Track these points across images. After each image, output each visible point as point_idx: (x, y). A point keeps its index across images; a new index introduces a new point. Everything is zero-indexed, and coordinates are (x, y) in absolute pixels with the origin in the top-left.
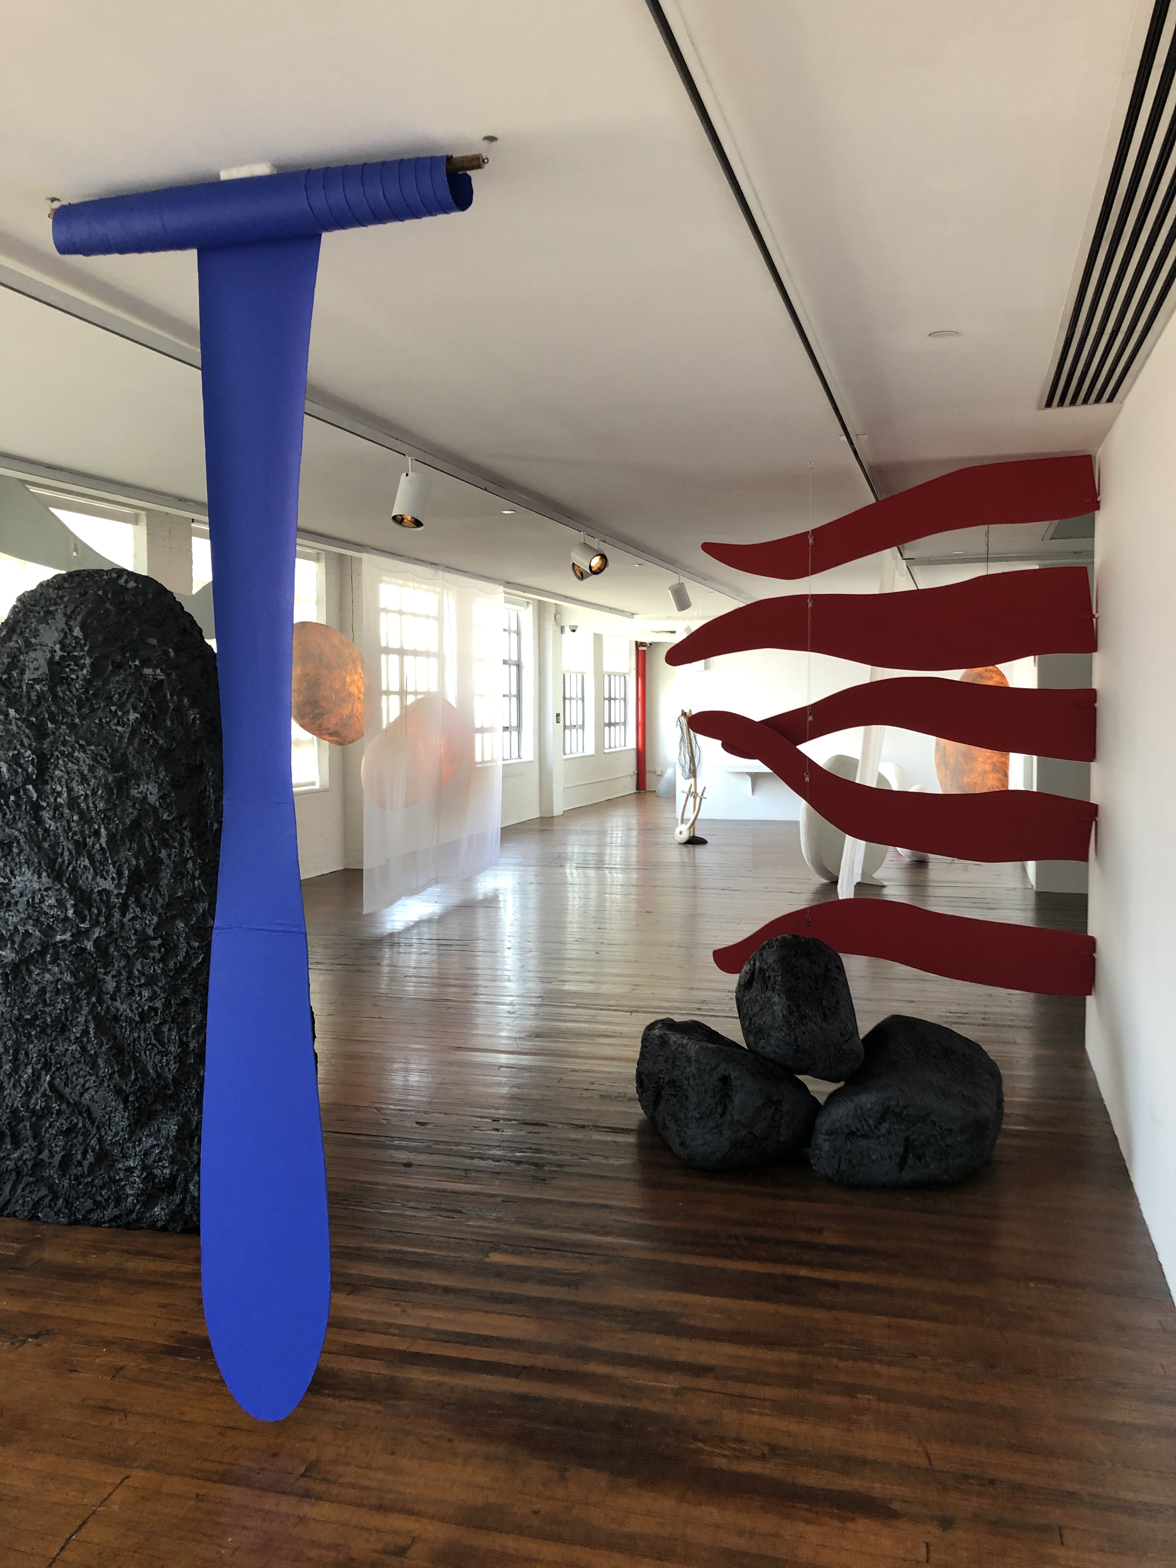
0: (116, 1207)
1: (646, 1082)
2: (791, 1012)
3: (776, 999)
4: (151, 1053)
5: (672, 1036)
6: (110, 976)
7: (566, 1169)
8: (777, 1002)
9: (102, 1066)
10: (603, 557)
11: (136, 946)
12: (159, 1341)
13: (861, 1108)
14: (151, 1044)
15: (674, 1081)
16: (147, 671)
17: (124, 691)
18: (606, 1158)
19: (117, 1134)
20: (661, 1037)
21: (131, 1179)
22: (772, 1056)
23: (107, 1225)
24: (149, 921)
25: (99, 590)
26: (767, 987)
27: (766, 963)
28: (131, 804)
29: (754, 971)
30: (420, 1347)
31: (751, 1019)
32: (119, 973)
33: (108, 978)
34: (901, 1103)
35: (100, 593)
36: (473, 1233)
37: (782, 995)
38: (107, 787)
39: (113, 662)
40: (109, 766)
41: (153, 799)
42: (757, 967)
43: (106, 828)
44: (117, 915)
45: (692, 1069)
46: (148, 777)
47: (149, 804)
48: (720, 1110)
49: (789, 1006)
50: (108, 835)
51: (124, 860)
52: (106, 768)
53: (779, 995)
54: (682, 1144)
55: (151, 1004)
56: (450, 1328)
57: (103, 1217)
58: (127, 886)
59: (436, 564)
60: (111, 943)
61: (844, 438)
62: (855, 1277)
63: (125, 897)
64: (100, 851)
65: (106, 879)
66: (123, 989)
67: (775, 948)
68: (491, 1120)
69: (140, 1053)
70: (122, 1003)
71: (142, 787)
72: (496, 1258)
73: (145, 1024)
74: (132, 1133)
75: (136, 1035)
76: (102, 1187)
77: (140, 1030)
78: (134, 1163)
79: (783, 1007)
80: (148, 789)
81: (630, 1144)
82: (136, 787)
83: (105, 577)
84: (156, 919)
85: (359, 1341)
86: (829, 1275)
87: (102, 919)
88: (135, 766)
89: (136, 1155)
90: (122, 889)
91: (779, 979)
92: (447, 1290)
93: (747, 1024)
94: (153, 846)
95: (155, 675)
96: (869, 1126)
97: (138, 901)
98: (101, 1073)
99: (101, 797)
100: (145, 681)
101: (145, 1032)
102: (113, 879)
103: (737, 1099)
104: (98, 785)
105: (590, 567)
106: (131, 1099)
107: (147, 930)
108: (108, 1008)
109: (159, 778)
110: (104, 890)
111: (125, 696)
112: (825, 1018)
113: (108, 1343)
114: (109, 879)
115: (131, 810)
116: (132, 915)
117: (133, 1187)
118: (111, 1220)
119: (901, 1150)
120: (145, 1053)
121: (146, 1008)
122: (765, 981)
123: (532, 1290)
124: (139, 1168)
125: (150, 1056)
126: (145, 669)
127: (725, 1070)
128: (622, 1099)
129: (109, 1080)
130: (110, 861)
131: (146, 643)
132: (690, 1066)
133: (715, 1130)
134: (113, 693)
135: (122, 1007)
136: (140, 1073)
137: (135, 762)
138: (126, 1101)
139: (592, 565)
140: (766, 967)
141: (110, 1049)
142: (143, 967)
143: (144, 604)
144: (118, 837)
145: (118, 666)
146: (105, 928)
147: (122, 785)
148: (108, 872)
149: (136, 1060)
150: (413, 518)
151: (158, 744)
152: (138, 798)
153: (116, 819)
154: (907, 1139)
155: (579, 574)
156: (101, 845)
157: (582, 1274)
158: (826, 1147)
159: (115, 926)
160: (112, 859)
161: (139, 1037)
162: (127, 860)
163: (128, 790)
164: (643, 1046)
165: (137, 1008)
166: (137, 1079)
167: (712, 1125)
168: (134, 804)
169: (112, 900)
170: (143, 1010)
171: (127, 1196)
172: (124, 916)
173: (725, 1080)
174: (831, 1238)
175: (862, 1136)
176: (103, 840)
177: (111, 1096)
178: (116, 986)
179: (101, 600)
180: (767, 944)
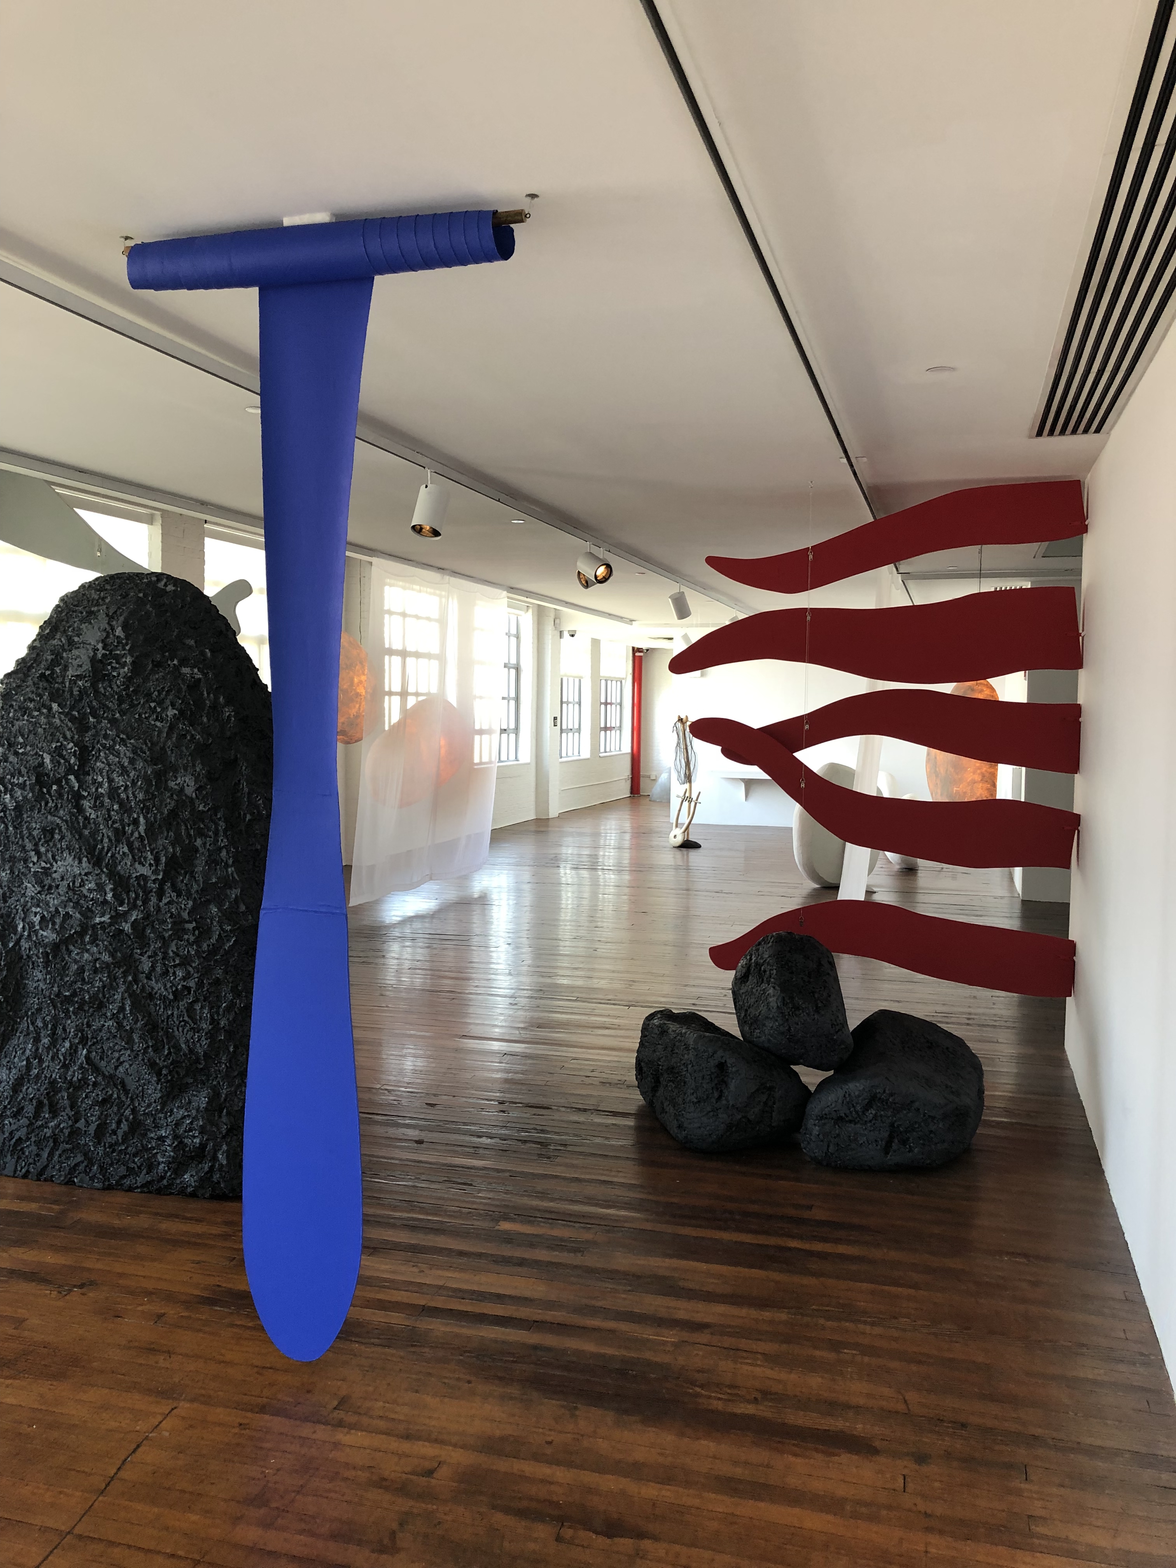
0: (148, 1173)
1: (645, 1069)
2: (784, 1003)
3: (771, 991)
4: (183, 1029)
5: (671, 1026)
6: (146, 956)
7: (569, 1148)
8: (772, 994)
9: (137, 1041)
10: (608, 566)
11: (171, 930)
12: (197, 1292)
13: (849, 1095)
14: (183, 1021)
15: (673, 1068)
16: (185, 670)
17: (163, 688)
18: (607, 1138)
19: (149, 1105)
20: (660, 1026)
21: (163, 1148)
22: (766, 1045)
23: (139, 1190)
24: (185, 905)
25: (140, 591)
26: (763, 980)
27: (762, 958)
28: (169, 794)
29: (750, 966)
30: (439, 1302)
31: (746, 1010)
32: (156, 954)
33: (144, 959)
34: (887, 1092)
35: (141, 595)
36: (486, 1204)
37: (777, 988)
38: (147, 779)
39: (153, 661)
40: (149, 759)
41: (190, 791)
42: (753, 961)
43: (145, 818)
44: (154, 900)
45: (690, 1056)
46: (186, 770)
47: (186, 795)
48: (716, 1095)
49: (784, 998)
50: (147, 824)
51: (161, 848)
52: (146, 761)
53: (774, 987)
54: (680, 1127)
55: (185, 984)
56: (465, 1287)
57: (136, 1183)
58: (165, 872)
59: (443, 569)
60: (147, 925)
61: (845, 460)
62: (841, 1249)
63: (162, 883)
64: (139, 838)
65: (144, 865)
66: (158, 969)
67: (770, 944)
68: (497, 1103)
69: (173, 1029)
70: (157, 982)
71: (179, 779)
72: (505, 1226)
73: (179, 1001)
74: (164, 1105)
75: (170, 1013)
76: (135, 1155)
77: (173, 1007)
78: (166, 1132)
79: (777, 999)
80: (185, 781)
81: (630, 1127)
82: (174, 779)
83: (145, 580)
84: (191, 903)
85: (380, 1296)
86: (818, 1247)
87: (139, 903)
88: (173, 759)
89: (167, 1125)
90: (159, 875)
91: (775, 971)
92: (461, 1254)
93: (743, 1015)
94: (189, 835)
95: (192, 674)
96: (857, 1112)
97: (174, 888)
98: (135, 1047)
99: (141, 788)
100: (183, 680)
101: (178, 1009)
102: (151, 865)
103: (732, 1085)
104: (138, 776)
105: (596, 577)
106: (164, 1072)
107: (182, 914)
108: (143, 986)
109: (195, 771)
110: (141, 875)
111: (164, 693)
112: (817, 1010)
113: (149, 1293)
114: (147, 865)
115: (168, 800)
116: (168, 900)
117: (165, 1155)
118: (142, 1186)
119: (886, 1135)
120: (178, 1030)
121: (179, 987)
122: (761, 975)
123: (542, 1255)
124: (170, 1137)
125: (183, 1032)
126: (183, 669)
127: (722, 1057)
128: (621, 1086)
129: (144, 1054)
130: (148, 849)
131: (184, 644)
132: (688, 1054)
133: (712, 1114)
134: (152, 690)
135: (157, 986)
136: (173, 1048)
137: (174, 755)
138: (159, 1074)
139: (598, 574)
140: (762, 961)
141: (145, 1025)
142: (177, 949)
143: (182, 607)
144: (156, 825)
145: (158, 665)
146: (142, 911)
147: (160, 777)
148: (145, 858)
149: (170, 1036)
150: (431, 528)
151: (195, 738)
152: (175, 789)
153: (154, 809)
154: (892, 1125)
155: (584, 582)
156: (139, 833)
157: (587, 1241)
158: (816, 1130)
159: (152, 909)
160: (150, 846)
161: (172, 1014)
162: (165, 848)
163: (166, 781)
164: (643, 1036)
165: (171, 987)
166: (170, 1053)
167: (709, 1109)
168: (172, 795)
169: (149, 885)
170: (177, 989)
171: (159, 1164)
172: (160, 900)
173: (722, 1066)
174: (818, 1214)
175: (850, 1122)
176: (142, 829)
177: (144, 1070)
178: (152, 966)
179: (141, 603)
180: (763, 940)
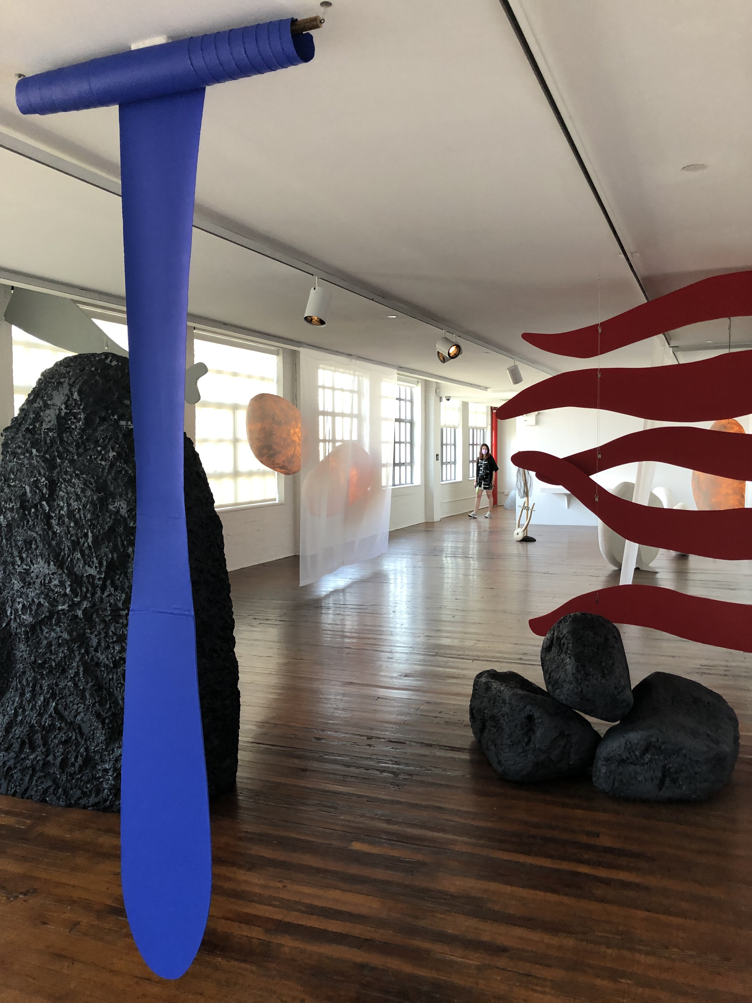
0: (96, 796)
1: (475, 715)
2: (578, 671)
3: (568, 660)
4: (120, 689)
5: (494, 684)
6: (94, 634)
7: (415, 778)
8: (568, 663)
9: (88, 697)
10: (458, 347)
11: (110, 615)
13: (630, 742)
14: (120, 683)
15: (494, 717)
16: (123, 423)
17: (106, 436)
18: (444, 770)
19: (97, 746)
20: (486, 683)
21: (107, 777)
22: (564, 702)
23: (91, 808)
24: (120, 597)
25: (92, 366)
26: (562, 651)
27: (562, 633)
28: (108, 515)
29: (553, 639)
31: (550, 674)
32: (100, 633)
33: (93, 636)
34: (660, 741)
35: (93, 369)
36: (343, 826)
37: (572, 658)
38: (93, 503)
39: (99, 417)
40: (95, 489)
41: (123, 512)
42: (555, 635)
43: (92, 532)
44: (99, 593)
45: (506, 709)
46: (121, 496)
47: (121, 516)
48: (526, 740)
49: (577, 667)
50: (93, 536)
51: (103, 555)
52: (92, 490)
53: (570, 658)
54: (499, 762)
55: (121, 656)
57: (88, 803)
58: (105, 572)
59: (351, 355)
60: (94, 612)
61: (622, 256)
63: (105, 580)
64: (88, 547)
65: (91, 567)
66: (103, 644)
67: (568, 622)
68: (365, 738)
69: (113, 689)
70: (102, 654)
71: (116, 503)
72: (357, 846)
73: (117, 668)
74: (107, 745)
75: (111, 677)
76: (88, 782)
77: (113, 673)
78: (109, 766)
79: (573, 666)
80: (120, 505)
81: (464, 760)
82: (112, 503)
83: (97, 358)
84: (124, 596)
87: (89, 595)
88: (112, 489)
89: (110, 760)
90: (102, 575)
91: (571, 645)
92: (318, 870)
93: (547, 676)
94: (123, 545)
95: (127, 425)
96: (636, 756)
97: (113, 584)
98: (87, 702)
99: (89, 510)
100: (120, 430)
101: (117, 675)
102: (96, 567)
103: (539, 733)
104: (87, 502)
105: (449, 354)
106: (107, 721)
107: (118, 604)
108: (92, 657)
109: (128, 497)
110: (90, 575)
111: (107, 440)
112: (603, 676)
113: (73, 902)
114: (94, 568)
115: (108, 520)
116: (109, 593)
117: (108, 783)
118: (93, 805)
119: (659, 774)
120: (117, 690)
121: (117, 658)
122: (561, 646)
123: (380, 874)
124: (112, 769)
125: (120, 691)
126: (121, 422)
127: (530, 711)
128: (460, 725)
129: (92, 707)
130: (94, 555)
131: (123, 404)
132: (505, 707)
133: (522, 754)
134: (99, 438)
135: (102, 657)
136: (113, 703)
137: (113, 486)
138: (103, 723)
139: (450, 352)
140: (562, 636)
141: (93, 686)
142: (115, 630)
143: (122, 377)
144: (100, 538)
145: (103, 420)
146: (90, 602)
147: (103, 503)
148: (93, 562)
149: (111, 694)
150: (318, 318)
151: (128, 473)
152: (114, 511)
153: (98, 526)
154: (664, 767)
155: (442, 359)
156: (88, 544)
157: (418, 862)
158: (604, 770)
159: (97, 600)
160: (95, 553)
161: (113, 678)
162: (106, 555)
163: (107, 505)
164: (475, 689)
165: (112, 658)
166: (110, 707)
167: (520, 750)
168: (110, 516)
169: (96, 582)
170: (115, 659)
171: (104, 790)
172: (103, 594)
173: (530, 718)
174: (606, 841)
175: (631, 763)
176: (90, 540)
177: (93, 719)
178: (98, 642)
179: (92, 374)
180: (563, 619)
